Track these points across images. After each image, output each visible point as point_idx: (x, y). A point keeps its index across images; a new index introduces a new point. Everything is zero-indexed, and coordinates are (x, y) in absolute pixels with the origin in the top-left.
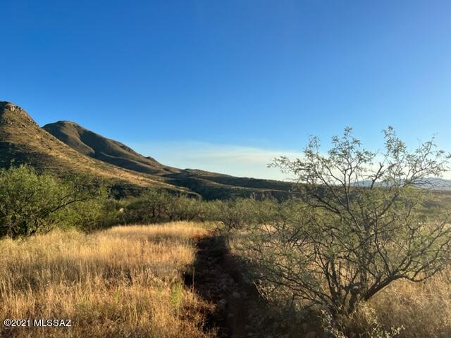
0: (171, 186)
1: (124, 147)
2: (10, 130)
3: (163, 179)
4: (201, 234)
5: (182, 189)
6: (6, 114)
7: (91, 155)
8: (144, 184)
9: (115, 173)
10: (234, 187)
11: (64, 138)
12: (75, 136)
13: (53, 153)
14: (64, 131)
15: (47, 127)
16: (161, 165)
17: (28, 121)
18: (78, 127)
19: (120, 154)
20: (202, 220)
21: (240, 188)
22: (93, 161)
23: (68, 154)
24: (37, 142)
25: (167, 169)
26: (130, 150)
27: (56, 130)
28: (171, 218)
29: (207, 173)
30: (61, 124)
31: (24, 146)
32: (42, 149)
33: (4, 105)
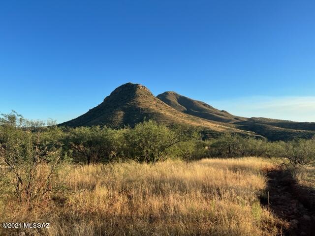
0: (240, 131)
1: (205, 105)
2: (140, 100)
3: (234, 126)
4: (269, 167)
5: (249, 133)
6: (138, 91)
7: (184, 112)
8: (220, 130)
9: (200, 123)
10: (295, 131)
11: (168, 102)
12: (174, 100)
13: (163, 112)
14: (168, 98)
15: (160, 97)
16: (232, 116)
17: (149, 94)
18: (176, 95)
19: (203, 110)
20: (269, 157)
21: (302, 131)
22: (186, 115)
23: (171, 112)
24: (153, 106)
25: (237, 118)
26: (209, 106)
27: (163, 97)
28: (243, 155)
29: (270, 120)
30: (166, 93)
31: (147, 109)
32: (157, 110)
33: (137, 86)
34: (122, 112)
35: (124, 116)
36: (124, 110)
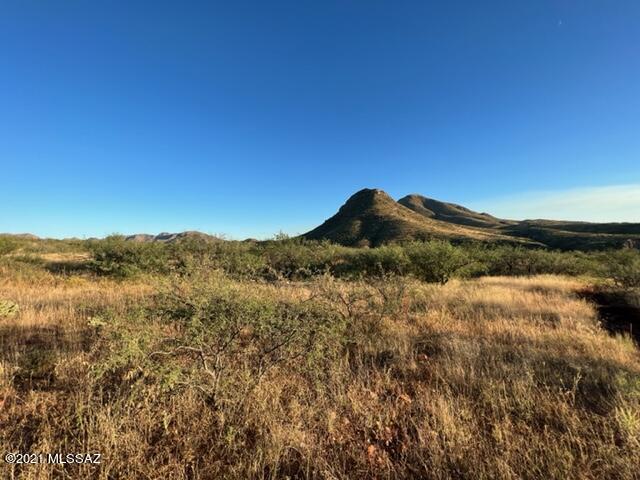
0: (509, 238)
1: (459, 207)
2: (379, 207)
3: (500, 231)
5: (522, 240)
6: (376, 197)
7: (432, 217)
8: (480, 237)
9: (453, 230)
10: (595, 235)
11: (412, 207)
12: (419, 204)
13: (406, 219)
14: (412, 202)
15: (401, 201)
16: (496, 219)
17: (389, 199)
18: (421, 198)
19: (456, 213)
21: (605, 235)
22: (435, 222)
23: (417, 219)
24: (395, 212)
25: (503, 222)
26: (464, 209)
27: (406, 202)
29: (552, 222)
30: (409, 197)
31: (387, 216)
32: (398, 217)
33: (374, 192)
34: (359, 222)
35: (362, 226)
36: (361, 219)
